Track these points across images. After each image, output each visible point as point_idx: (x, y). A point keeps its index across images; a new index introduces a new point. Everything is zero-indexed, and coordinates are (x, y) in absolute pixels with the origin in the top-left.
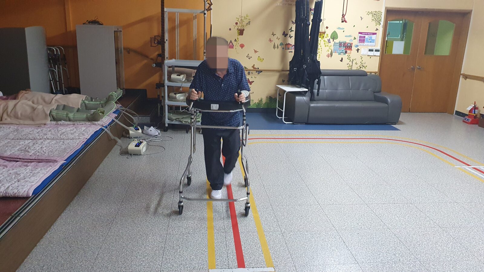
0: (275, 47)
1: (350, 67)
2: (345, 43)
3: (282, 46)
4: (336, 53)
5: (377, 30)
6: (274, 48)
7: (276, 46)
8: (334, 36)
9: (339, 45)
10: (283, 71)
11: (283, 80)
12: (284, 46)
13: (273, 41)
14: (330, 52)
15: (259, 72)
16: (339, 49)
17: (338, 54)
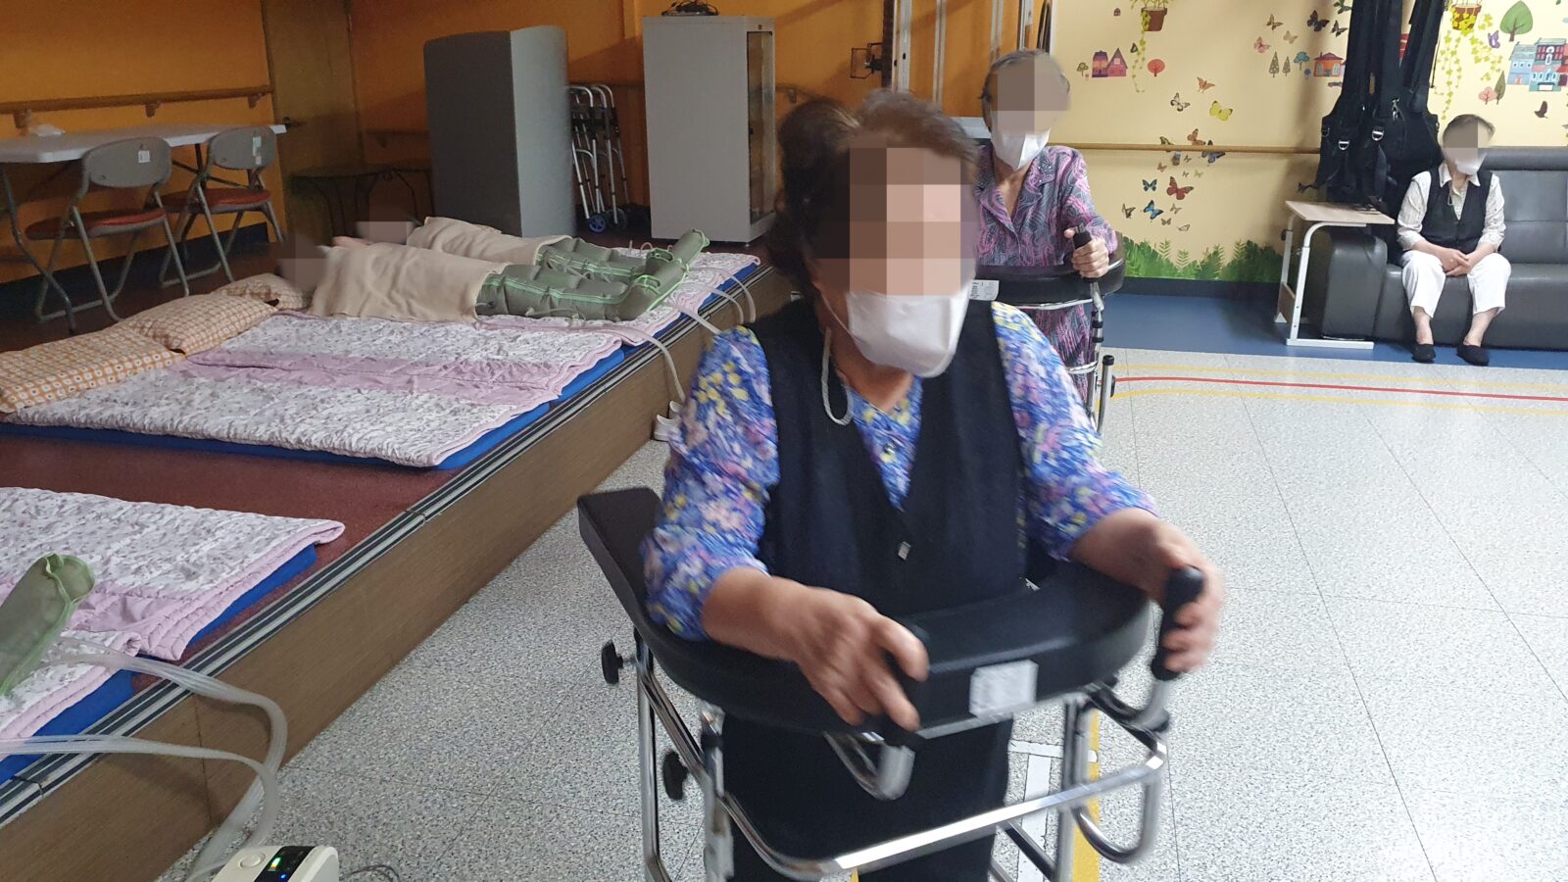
0: (1278, 69)
2: (1560, 47)
3: (1304, 63)
4: (1518, 83)
6: (1274, 73)
7: (1281, 66)
8: (1517, 22)
9: (1534, 53)
10: (1299, 150)
11: (1300, 184)
12: (1312, 62)
13: (1268, 46)
14: (1493, 84)
15: (1215, 154)
16: (1533, 70)
17: (1528, 87)
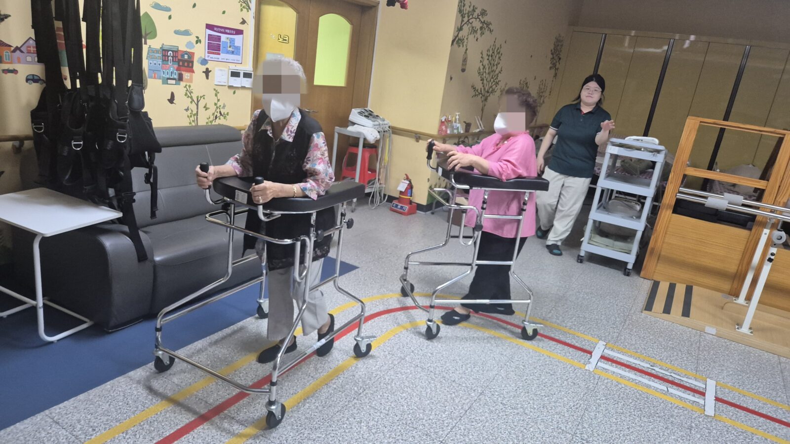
1: (192, 118)
2: (176, 52)
4: (155, 78)
5: (244, 22)
9: (161, 55)
16: (162, 68)
17: (161, 81)
